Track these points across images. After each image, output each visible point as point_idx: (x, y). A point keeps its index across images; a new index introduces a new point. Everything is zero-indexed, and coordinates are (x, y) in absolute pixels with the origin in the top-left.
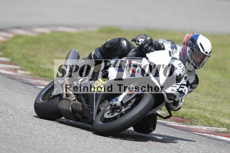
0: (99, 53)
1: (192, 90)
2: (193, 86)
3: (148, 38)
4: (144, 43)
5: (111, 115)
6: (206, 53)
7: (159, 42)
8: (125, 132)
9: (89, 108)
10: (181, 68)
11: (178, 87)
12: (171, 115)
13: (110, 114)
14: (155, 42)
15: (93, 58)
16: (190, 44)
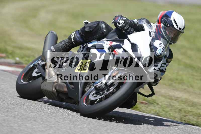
0: (78, 35)
2: (168, 60)
4: (124, 25)
6: (180, 29)
7: (134, 21)
8: (111, 113)
9: (74, 89)
10: (161, 48)
11: (159, 66)
12: (153, 94)
14: (131, 22)
15: (73, 41)
16: (164, 20)
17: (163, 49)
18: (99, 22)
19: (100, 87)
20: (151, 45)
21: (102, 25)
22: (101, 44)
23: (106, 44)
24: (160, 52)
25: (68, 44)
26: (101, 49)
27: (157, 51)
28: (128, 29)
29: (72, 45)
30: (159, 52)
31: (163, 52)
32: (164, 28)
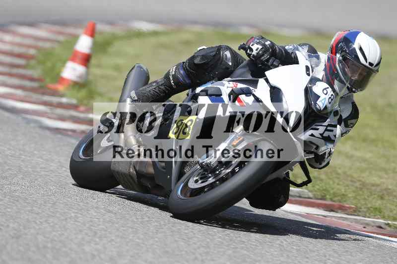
0: (182, 72)
1: (348, 129)
2: (349, 122)
3: (268, 43)
5: (202, 182)
6: (371, 64)
10: (327, 97)
11: (322, 129)
12: (309, 181)
13: (200, 182)
14: (279, 49)
15: (172, 81)
16: (342, 48)
17: (330, 98)
18: (219, 48)
20: (308, 91)
21: (225, 53)
22: (218, 86)
23: (226, 87)
24: (323, 104)
25: (162, 87)
26: (216, 96)
27: (318, 102)
28: (267, 60)
29: (169, 89)
30: (321, 104)
31: (330, 103)
32: (340, 61)
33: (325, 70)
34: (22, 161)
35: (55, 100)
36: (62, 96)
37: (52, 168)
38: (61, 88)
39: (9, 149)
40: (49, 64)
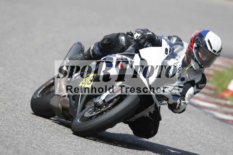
1: (199, 90)
2: (200, 85)
6: (214, 51)
9: (74, 105)
16: (197, 39)
18: (118, 35)
19: (97, 103)
21: (121, 38)
32: (196, 48)
33: (186, 53)
34: (202, 136)
35: (223, 102)
36: (227, 100)
37: (219, 142)
38: (227, 95)
39: (194, 129)
40: (221, 81)
